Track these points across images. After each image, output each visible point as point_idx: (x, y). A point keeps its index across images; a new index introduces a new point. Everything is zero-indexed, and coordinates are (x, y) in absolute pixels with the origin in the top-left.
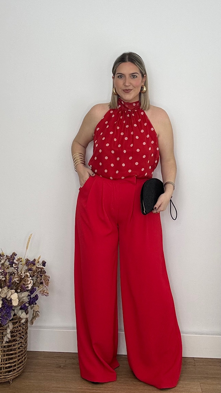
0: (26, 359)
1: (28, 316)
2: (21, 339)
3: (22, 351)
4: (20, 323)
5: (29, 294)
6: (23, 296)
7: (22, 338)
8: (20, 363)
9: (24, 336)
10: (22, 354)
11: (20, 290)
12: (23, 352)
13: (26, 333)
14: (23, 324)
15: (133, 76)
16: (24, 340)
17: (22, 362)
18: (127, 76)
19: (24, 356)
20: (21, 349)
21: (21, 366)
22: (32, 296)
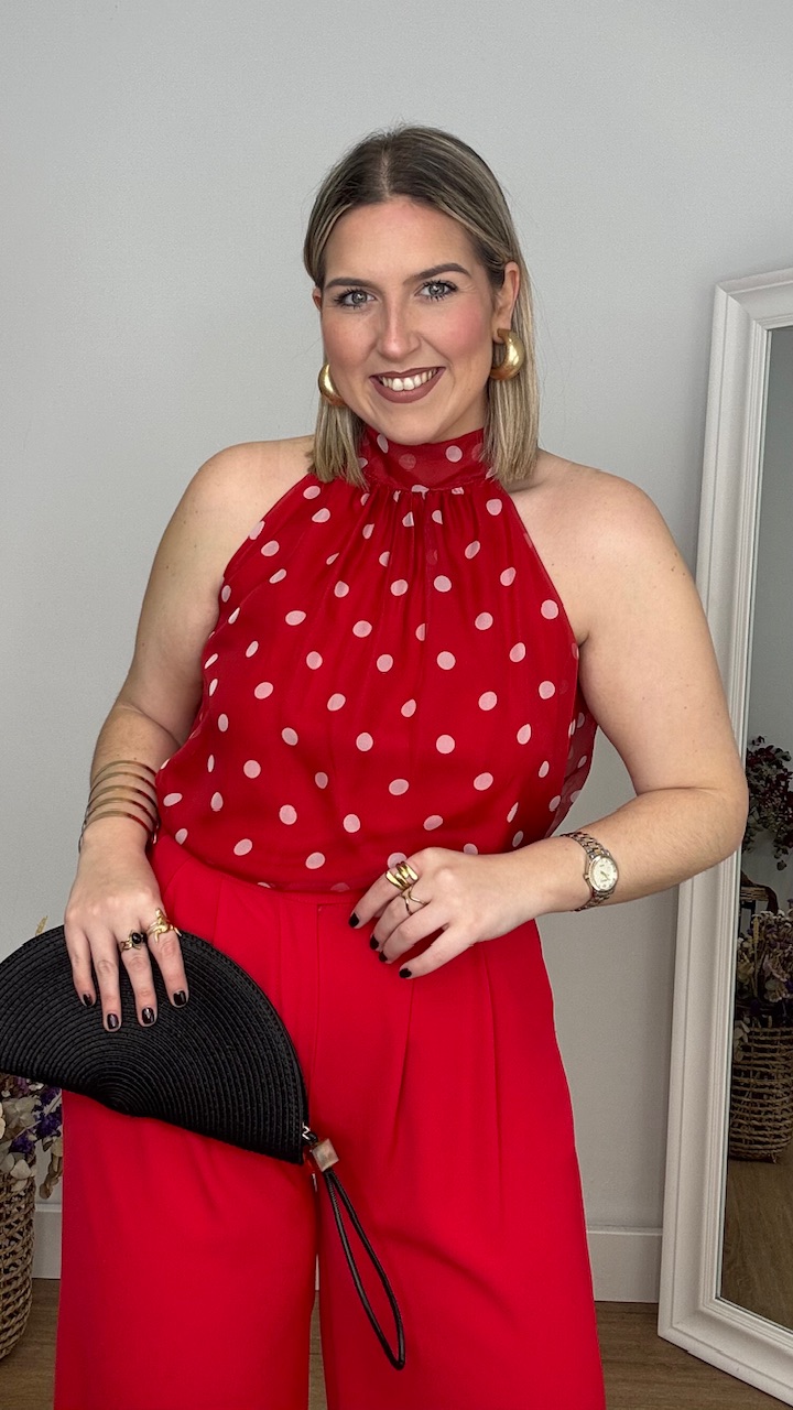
0: (30, 1303)
1: (33, 1172)
2: (13, 1243)
3: (16, 1278)
4: (9, 1195)
5: (39, 1103)
6: (18, 1109)
7: (17, 1241)
8: (11, 1316)
9: (21, 1233)
10: (16, 1290)
11: (11, 1090)
12: (20, 1281)
13: (30, 1223)
14: (19, 1196)
15: (433, 285)
16: (23, 1247)
17: (17, 1312)
18: (394, 294)
19: (24, 1294)
20: (15, 1272)
21: (12, 1327)
22: (47, 1110)
